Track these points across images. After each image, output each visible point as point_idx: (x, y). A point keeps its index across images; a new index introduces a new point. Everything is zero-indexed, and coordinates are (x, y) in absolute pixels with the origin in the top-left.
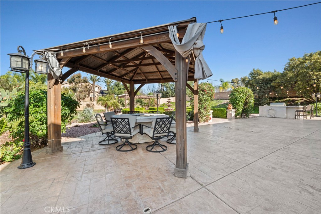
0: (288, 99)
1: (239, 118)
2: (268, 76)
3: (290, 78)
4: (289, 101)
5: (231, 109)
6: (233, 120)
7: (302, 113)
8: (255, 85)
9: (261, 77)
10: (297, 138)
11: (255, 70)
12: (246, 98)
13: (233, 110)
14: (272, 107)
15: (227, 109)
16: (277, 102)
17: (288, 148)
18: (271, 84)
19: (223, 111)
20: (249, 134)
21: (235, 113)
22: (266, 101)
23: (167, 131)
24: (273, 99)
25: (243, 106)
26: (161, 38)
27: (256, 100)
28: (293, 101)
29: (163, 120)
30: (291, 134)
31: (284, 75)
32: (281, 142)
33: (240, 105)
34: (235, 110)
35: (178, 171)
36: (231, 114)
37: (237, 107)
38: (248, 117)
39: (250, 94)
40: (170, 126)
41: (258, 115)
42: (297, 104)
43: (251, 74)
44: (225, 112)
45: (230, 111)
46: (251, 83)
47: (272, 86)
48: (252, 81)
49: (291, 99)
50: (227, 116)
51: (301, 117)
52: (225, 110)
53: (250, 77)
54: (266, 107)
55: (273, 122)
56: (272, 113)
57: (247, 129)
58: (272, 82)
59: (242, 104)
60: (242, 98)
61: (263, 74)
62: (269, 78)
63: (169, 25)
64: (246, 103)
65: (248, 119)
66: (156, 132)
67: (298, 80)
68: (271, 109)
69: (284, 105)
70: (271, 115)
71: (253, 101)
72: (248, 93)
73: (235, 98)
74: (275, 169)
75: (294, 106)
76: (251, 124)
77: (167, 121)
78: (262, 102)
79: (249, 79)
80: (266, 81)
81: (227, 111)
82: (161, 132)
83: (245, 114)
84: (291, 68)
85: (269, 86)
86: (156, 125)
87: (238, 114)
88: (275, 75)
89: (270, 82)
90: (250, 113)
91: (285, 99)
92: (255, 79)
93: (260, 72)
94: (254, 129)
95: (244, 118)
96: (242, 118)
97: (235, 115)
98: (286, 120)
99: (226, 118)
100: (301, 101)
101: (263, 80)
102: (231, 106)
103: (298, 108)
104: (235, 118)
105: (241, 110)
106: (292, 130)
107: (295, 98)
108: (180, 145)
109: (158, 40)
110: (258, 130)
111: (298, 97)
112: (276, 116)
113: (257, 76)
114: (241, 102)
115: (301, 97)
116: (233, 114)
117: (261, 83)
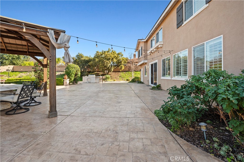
0: (96, 73)
1: (72, 84)
2: (87, 59)
3: (97, 62)
4: (96, 74)
5: (67, 79)
6: (68, 86)
7: (101, 80)
8: (80, 63)
9: (83, 59)
10: (100, 91)
11: (80, 53)
12: (76, 72)
13: (68, 79)
14: (89, 77)
15: (64, 79)
16: (91, 74)
17: (98, 95)
18: (89, 64)
19: (61, 80)
20: (80, 92)
21: (69, 81)
22: (86, 73)
23: (30, 96)
24: (89, 72)
25: (75, 77)
26: (40, 32)
27: (81, 72)
28: (98, 74)
29: (28, 87)
30: (98, 90)
31: (94, 60)
32: (95, 93)
33: (72, 76)
34: (69, 79)
35: (52, 114)
36: (67, 82)
37: (70, 77)
38: (77, 83)
39: (78, 69)
40: (33, 91)
41: (82, 82)
42: (99, 76)
43: (77, 56)
44: (62, 81)
45: (66, 80)
46: (77, 61)
47: (89, 65)
48: (78, 60)
49: (97, 73)
50: (63, 84)
51: (101, 82)
52: (62, 79)
53: (76, 58)
54: (86, 77)
55: (90, 85)
56: (89, 80)
57: (78, 90)
58: (89, 63)
59: (74, 75)
60: (74, 71)
61: (84, 57)
62: (87, 60)
63: (49, 29)
64: (76, 75)
65: (77, 85)
66: (21, 97)
67: (100, 63)
68: (89, 78)
69: (94, 76)
70: (89, 82)
71: (80, 73)
72: (77, 69)
73: (69, 71)
74: (94, 102)
75: (99, 77)
76: (80, 87)
77: (32, 87)
78: (84, 74)
79: (76, 59)
80: (86, 61)
81: (63, 80)
82: (24, 97)
83: (75, 82)
84: (97, 56)
85: (87, 64)
86: (21, 91)
87: (71, 82)
88: (90, 59)
89: (88, 62)
90: (78, 81)
91: (95, 73)
92: (79, 59)
93: (83, 56)
94: (82, 90)
95: (75, 84)
96: (73, 84)
97: (69, 82)
98: (95, 84)
99: (63, 85)
100: (101, 74)
101: (84, 60)
102: (66, 77)
103: (100, 77)
104: (69, 85)
105: (73, 79)
106: (98, 88)
107: (98, 72)
108: (53, 99)
109: (37, 33)
110: (84, 89)
111: (100, 72)
112: (91, 82)
113: (81, 58)
114: (73, 74)
115: (101, 72)
116: (68, 82)
117: (83, 63)
